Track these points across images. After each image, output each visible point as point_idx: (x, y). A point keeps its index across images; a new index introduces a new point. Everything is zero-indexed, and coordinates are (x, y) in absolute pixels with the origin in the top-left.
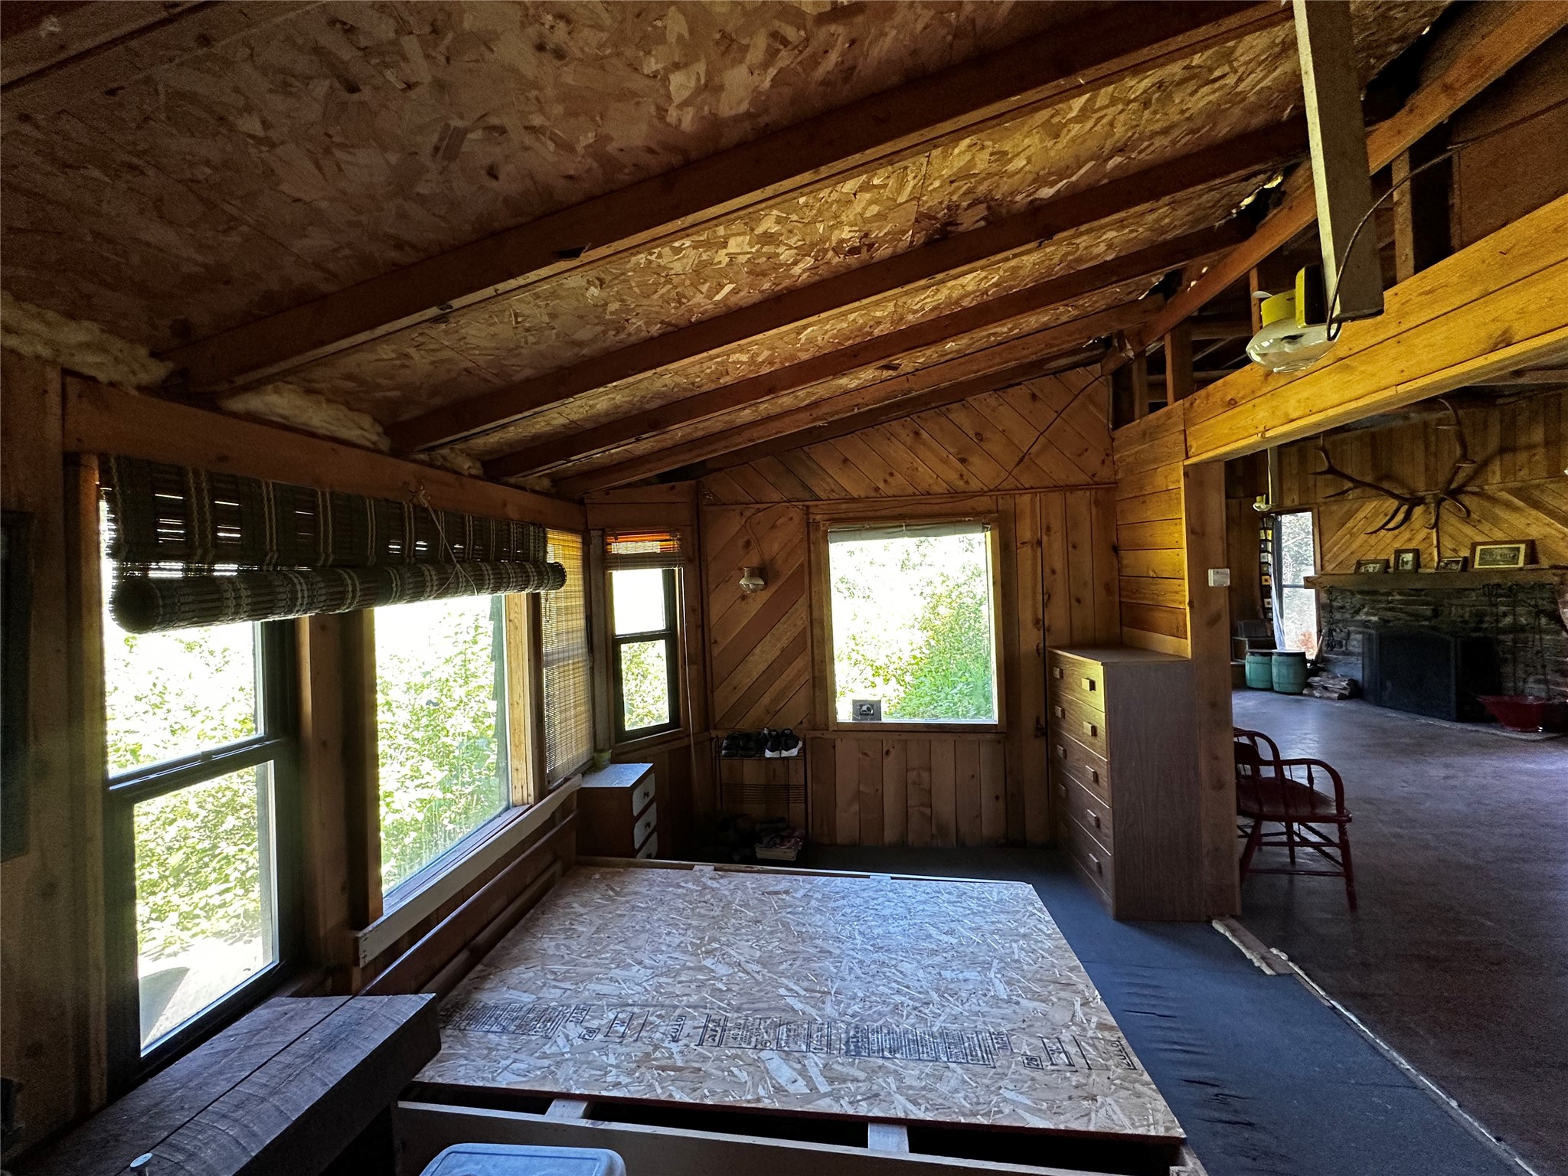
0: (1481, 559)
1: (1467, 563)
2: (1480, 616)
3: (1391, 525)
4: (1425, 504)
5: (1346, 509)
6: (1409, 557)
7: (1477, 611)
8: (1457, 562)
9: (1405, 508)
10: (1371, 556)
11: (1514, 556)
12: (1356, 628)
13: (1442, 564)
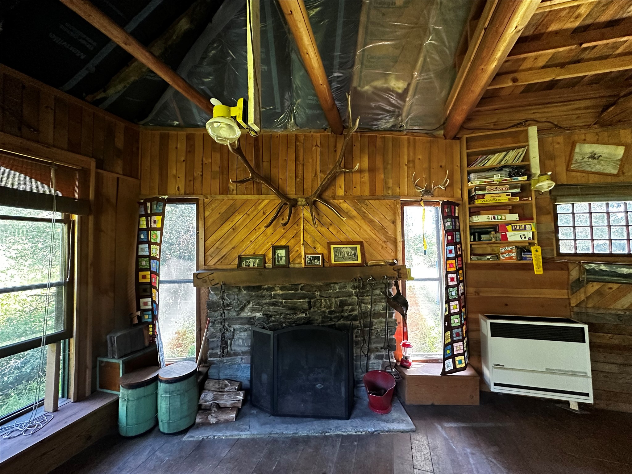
0: (335, 256)
1: (324, 259)
2: (341, 305)
6: (282, 253)
7: (340, 300)
11: (355, 254)
12: (241, 326)
13: (308, 260)
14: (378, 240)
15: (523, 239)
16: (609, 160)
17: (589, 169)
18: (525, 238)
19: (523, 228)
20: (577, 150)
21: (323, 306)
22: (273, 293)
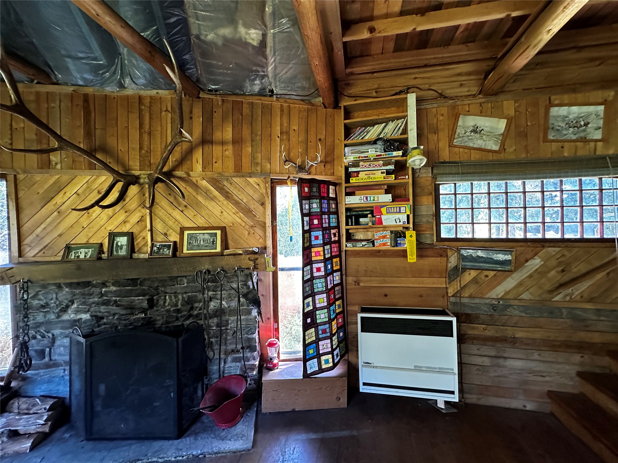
0: (189, 243)
1: (176, 247)
2: (190, 302)
3: (105, 203)
4: (141, 185)
5: (51, 181)
6: (123, 241)
7: (189, 297)
8: (169, 247)
9: (119, 185)
10: (81, 240)
11: (213, 242)
12: (62, 331)
13: (155, 248)
14: (244, 224)
15: (398, 223)
16: (490, 135)
17: (471, 145)
18: (400, 221)
19: (398, 211)
20: (460, 123)
21: (167, 304)
22: (103, 290)
